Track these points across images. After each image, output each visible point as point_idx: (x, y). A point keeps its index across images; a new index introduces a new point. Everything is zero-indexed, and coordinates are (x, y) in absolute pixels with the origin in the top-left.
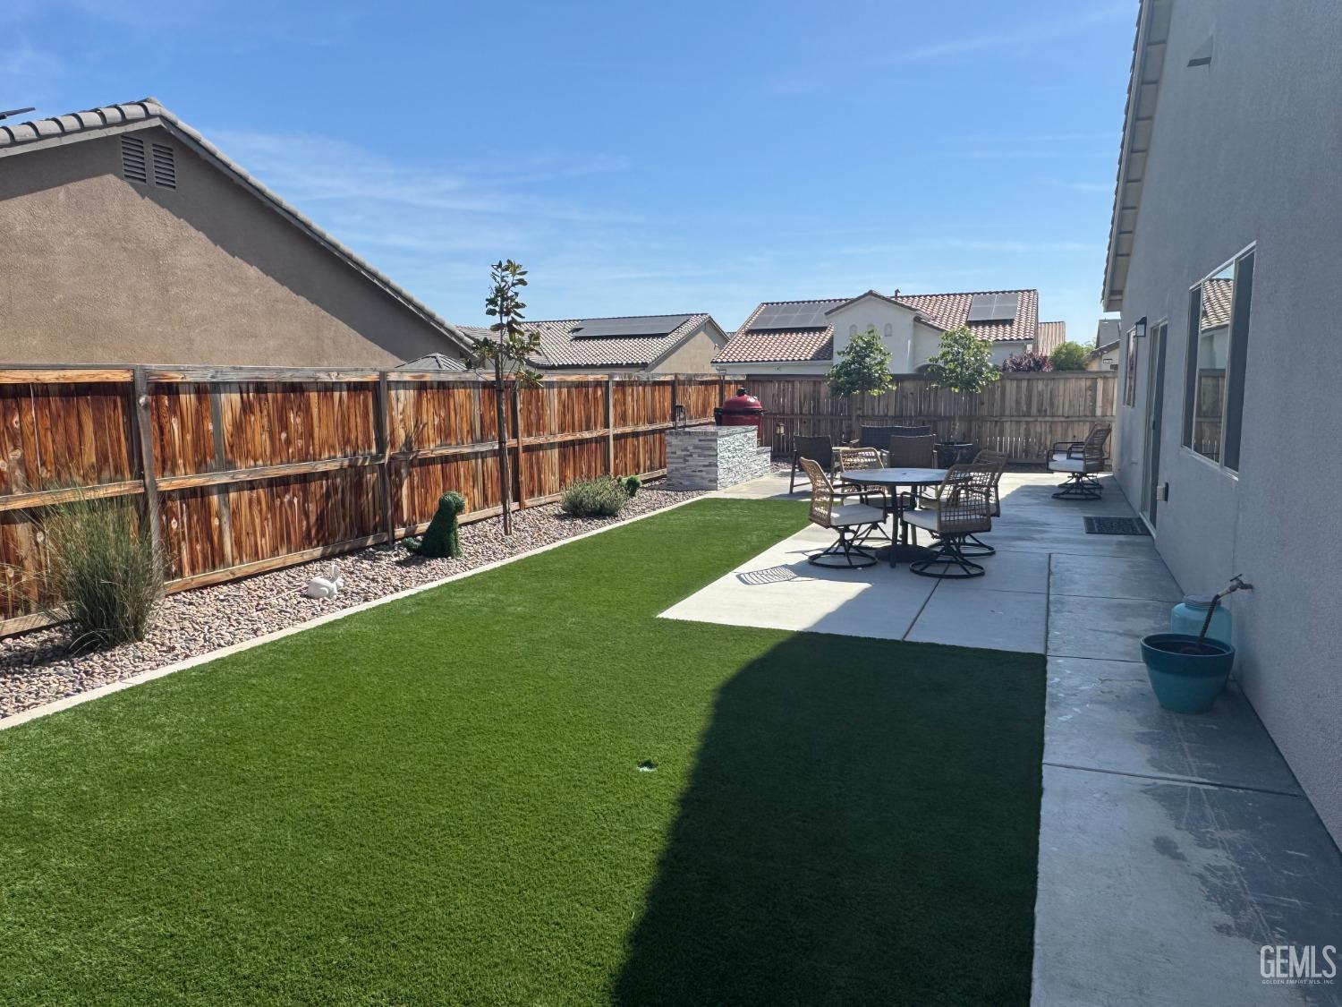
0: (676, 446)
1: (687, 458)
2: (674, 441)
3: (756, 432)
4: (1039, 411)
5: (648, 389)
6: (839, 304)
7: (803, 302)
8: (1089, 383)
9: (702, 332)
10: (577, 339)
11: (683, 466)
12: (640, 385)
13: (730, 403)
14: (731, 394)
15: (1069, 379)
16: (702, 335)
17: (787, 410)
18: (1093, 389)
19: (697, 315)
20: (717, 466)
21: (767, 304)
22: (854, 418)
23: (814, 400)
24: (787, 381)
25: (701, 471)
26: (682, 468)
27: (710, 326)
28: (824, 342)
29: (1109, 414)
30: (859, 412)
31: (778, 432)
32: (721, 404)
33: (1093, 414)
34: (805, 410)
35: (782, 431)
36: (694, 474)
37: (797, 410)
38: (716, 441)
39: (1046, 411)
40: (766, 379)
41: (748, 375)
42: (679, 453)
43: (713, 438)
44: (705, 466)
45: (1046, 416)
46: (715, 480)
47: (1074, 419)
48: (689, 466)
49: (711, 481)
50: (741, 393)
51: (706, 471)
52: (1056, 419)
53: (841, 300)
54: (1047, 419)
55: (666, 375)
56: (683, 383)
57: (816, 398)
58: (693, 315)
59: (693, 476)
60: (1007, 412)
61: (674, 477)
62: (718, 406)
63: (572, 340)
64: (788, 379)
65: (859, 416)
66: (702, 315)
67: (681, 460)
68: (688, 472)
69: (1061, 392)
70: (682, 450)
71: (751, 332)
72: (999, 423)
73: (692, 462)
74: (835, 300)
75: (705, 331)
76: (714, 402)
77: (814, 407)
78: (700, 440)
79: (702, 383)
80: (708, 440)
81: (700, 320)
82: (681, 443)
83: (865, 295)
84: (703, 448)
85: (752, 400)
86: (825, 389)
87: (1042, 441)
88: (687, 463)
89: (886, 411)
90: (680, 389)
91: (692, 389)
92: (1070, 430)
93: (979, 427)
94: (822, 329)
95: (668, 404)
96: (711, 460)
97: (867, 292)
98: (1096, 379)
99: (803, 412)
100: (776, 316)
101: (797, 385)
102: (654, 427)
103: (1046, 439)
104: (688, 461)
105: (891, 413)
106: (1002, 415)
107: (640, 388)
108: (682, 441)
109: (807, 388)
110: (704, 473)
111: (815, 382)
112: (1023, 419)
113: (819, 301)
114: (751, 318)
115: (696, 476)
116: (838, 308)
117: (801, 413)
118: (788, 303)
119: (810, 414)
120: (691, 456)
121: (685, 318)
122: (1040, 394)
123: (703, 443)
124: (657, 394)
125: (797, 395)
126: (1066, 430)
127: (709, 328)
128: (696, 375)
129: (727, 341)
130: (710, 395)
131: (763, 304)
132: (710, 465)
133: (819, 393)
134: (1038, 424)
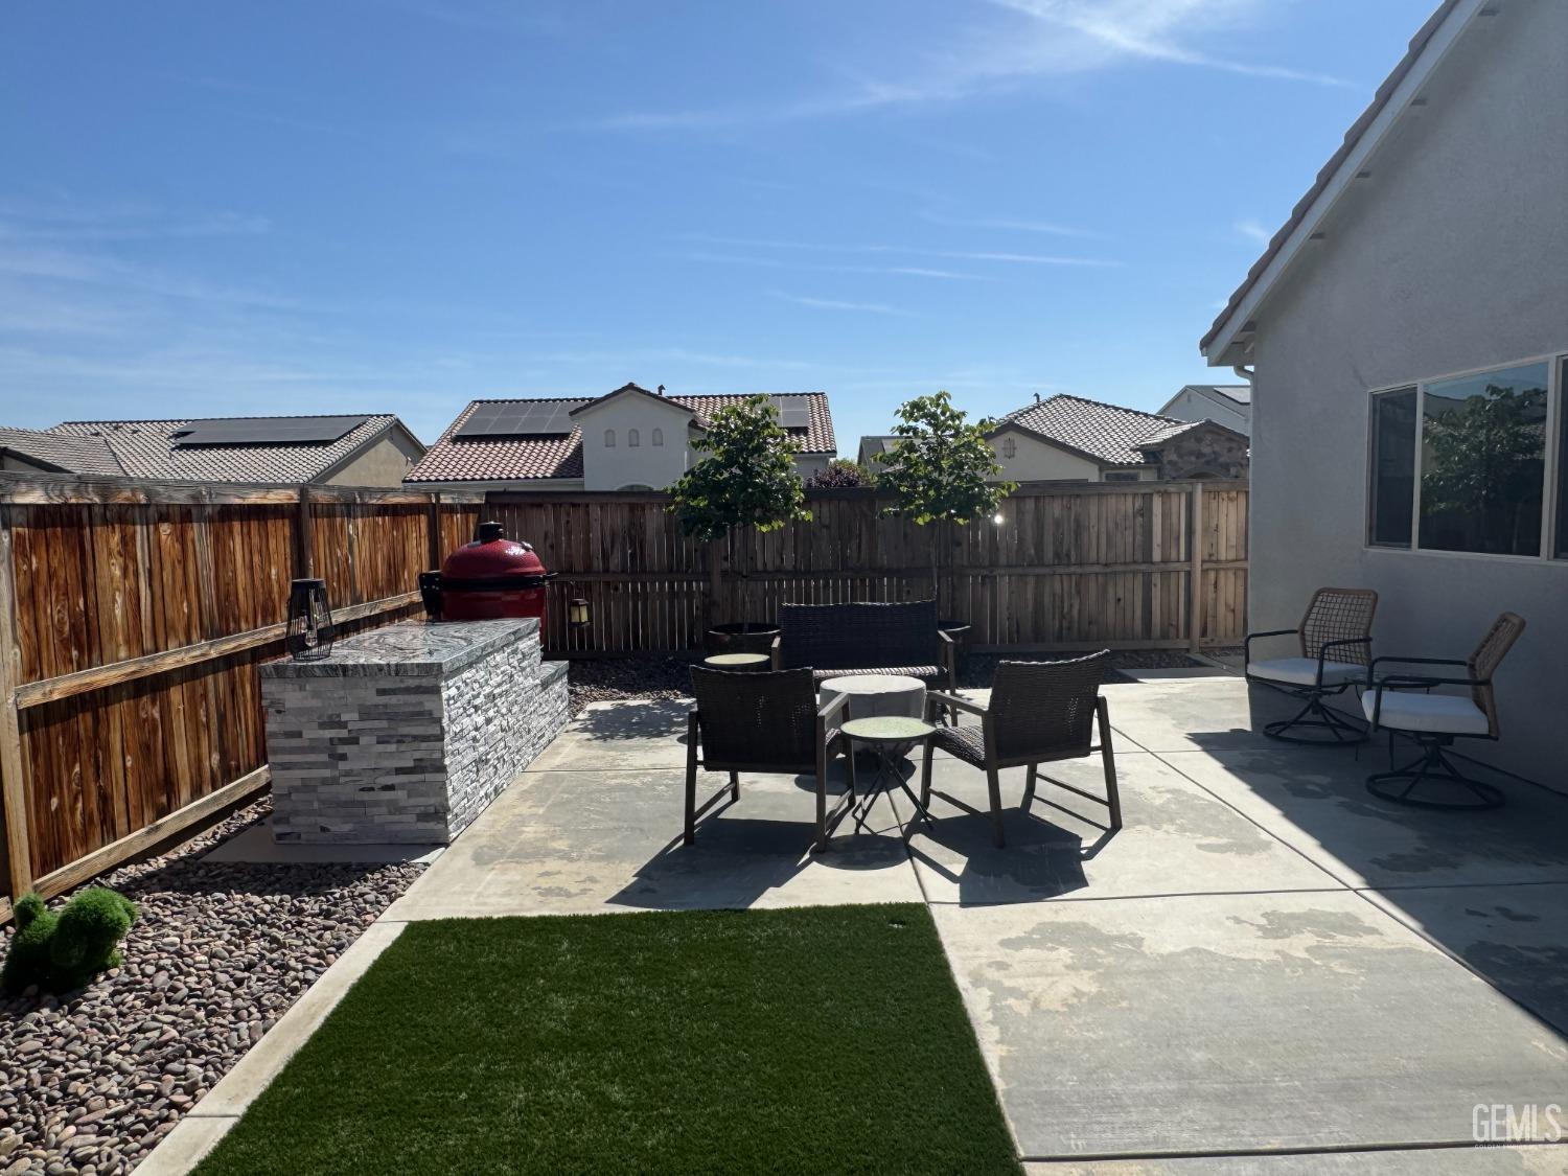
0: (301, 711)
1: (342, 749)
2: (292, 696)
3: (537, 636)
4: (1057, 555)
5: (198, 532)
6: (582, 404)
7: (532, 401)
8: (1139, 503)
9: (386, 441)
10: (182, 447)
11: (327, 773)
12: (164, 517)
13: (457, 561)
14: (457, 538)
15: (1107, 495)
16: (385, 446)
17: (579, 566)
18: (1145, 512)
19: (378, 416)
20: (443, 769)
21: (481, 402)
22: (716, 578)
23: (633, 545)
24: (574, 505)
25: (391, 788)
26: (325, 782)
27: (398, 432)
28: (568, 454)
29: (1174, 556)
30: (727, 565)
31: (575, 619)
32: (434, 563)
33: (1148, 559)
34: (615, 561)
35: (585, 618)
36: (366, 796)
37: (598, 564)
38: (437, 691)
39: (1068, 556)
40: (529, 500)
41: (488, 494)
42: (312, 733)
43: (425, 682)
44: (400, 771)
45: (1069, 565)
46: (440, 813)
47: (1121, 568)
48: (348, 773)
49: (424, 817)
50: (488, 534)
51: (402, 786)
52: (1088, 569)
53: (583, 400)
54: (1073, 569)
55: (268, 487)
56: (330, 511)
57: (635, 537)
58: (372, 416)
59: (363, 804)
60: (1003, 560)
61: (297, 813)
62: (425, 570)
63: (173, 449)
64: (576, 500)
65: (724, 573)
66: (385, 416)
67: (324, 758)
68: (347, 791)
69: (1093, 521)
70: (322, 726)
71: (460, 439)
72: (990, 580)
73: (357, 760)
74: (576, 400)
75: (391, 439)
76: (418, 559)
77: (633, 556)
78: (381, 692)
79: (383, 510)
80: (408, 691)
81: (381, 424)
82: (316, 703)
83: (624, 389)
84: (392, 716)
85: (515, 550)
86: (654, 520)
87: (1066, 610)
88: (342, 766)
89: (778, 561)
90: (319, 531)
91: (355, 528)
92: (1111, 590)
93: (954, 588)
94: (563, 437)
95: (278, 571)
96: (422, 751)
97: (626, 384)
98: (1151, 495)
99: (612, 567)
100: (495, 418)
101: (596, 512)
102: (228, 646)
103: (1071, 606)
104: (343, 757)
105: (788, 564)
106: (994, 564)
107: (165, 529)
108: (316, 694)
109: (618, 518)
110: (400, 794)
111: (632, 507)
112: (1029, 570)
113: (554, 400)
114: (459, 420)
115: (376, 804)
116: (581, 409)
117: (606, 570)
118: (510, 402)
119: (624, 571)
120: (354, 741)
121: (360, 420)
122: (1058, 524)
123: (393, 700)
124: (237, 543)
125: (595, 535)
126: (1105, 585)
127: (396, 434)
128: (363, 491)
129: (424, 454)
130: (405, 538)
131: (476, 402)
132: (419, 767)
133: (642, 527)
134: (1058, 577)
